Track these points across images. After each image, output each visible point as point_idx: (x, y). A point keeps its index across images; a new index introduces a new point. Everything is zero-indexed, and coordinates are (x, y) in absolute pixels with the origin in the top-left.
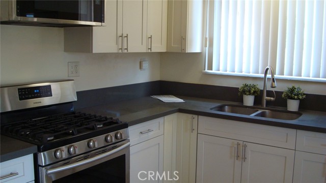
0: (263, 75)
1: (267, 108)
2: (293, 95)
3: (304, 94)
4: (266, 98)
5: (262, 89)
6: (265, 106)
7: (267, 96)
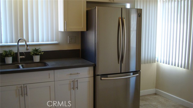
0: (16, 44)
1: (21, 63)
2: (38, 53)
3: (42, 52)
4: (20, 57)
5: (17, 52)
6: (20, 62)
7: (20, 56)
